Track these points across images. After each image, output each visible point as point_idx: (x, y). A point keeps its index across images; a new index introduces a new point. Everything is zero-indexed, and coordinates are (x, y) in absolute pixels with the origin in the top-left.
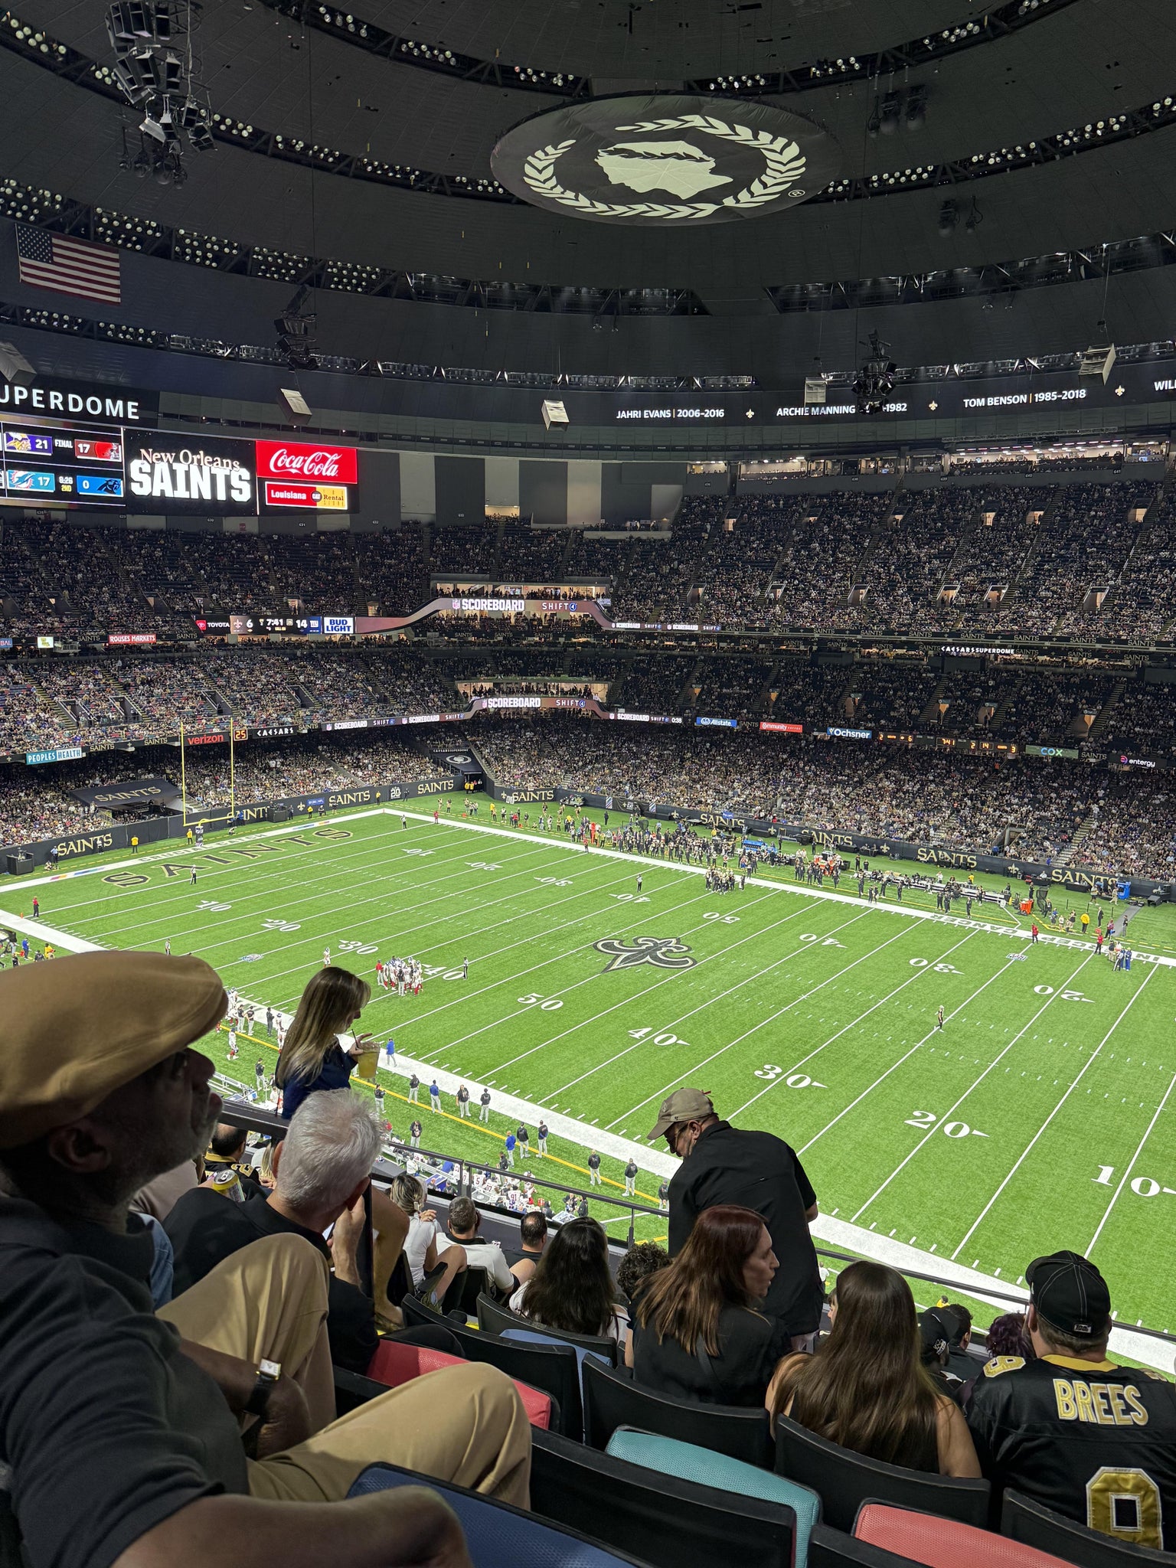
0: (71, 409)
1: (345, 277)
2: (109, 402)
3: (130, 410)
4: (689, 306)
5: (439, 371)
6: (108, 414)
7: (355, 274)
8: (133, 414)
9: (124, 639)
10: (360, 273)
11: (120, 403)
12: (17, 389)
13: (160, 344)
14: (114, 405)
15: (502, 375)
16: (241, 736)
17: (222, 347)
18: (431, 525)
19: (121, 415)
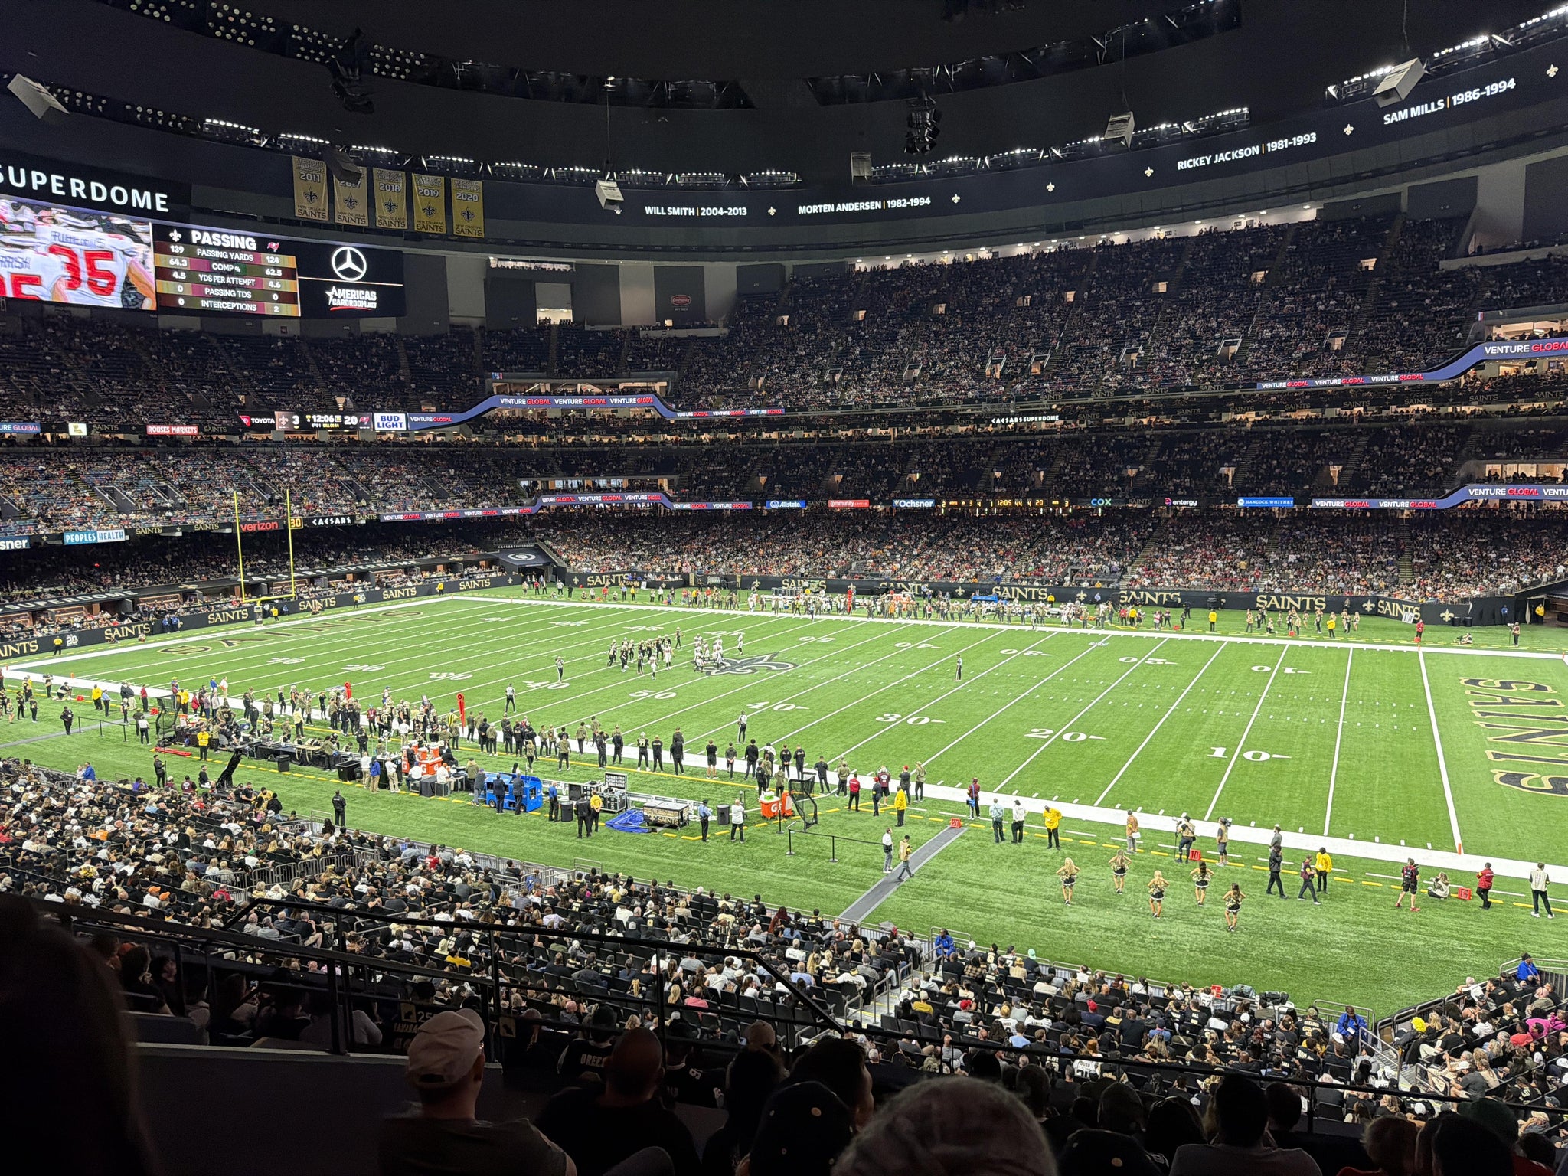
0: (94, 197)
1: (387, 62)
2: (135, 192)
3: (159, 202)
4: (734, 98)
5: (485, 168)
6: (134, 205)
7: (398, 59)
8: (162, 206)
10: (403, 59)
11: (147, 194)
12: (34, 174)
13: (192, 131)
14: (141, 195)
15: (550, 172)
17: (258, 137)
18: (481, 328)
19: (149, 207)
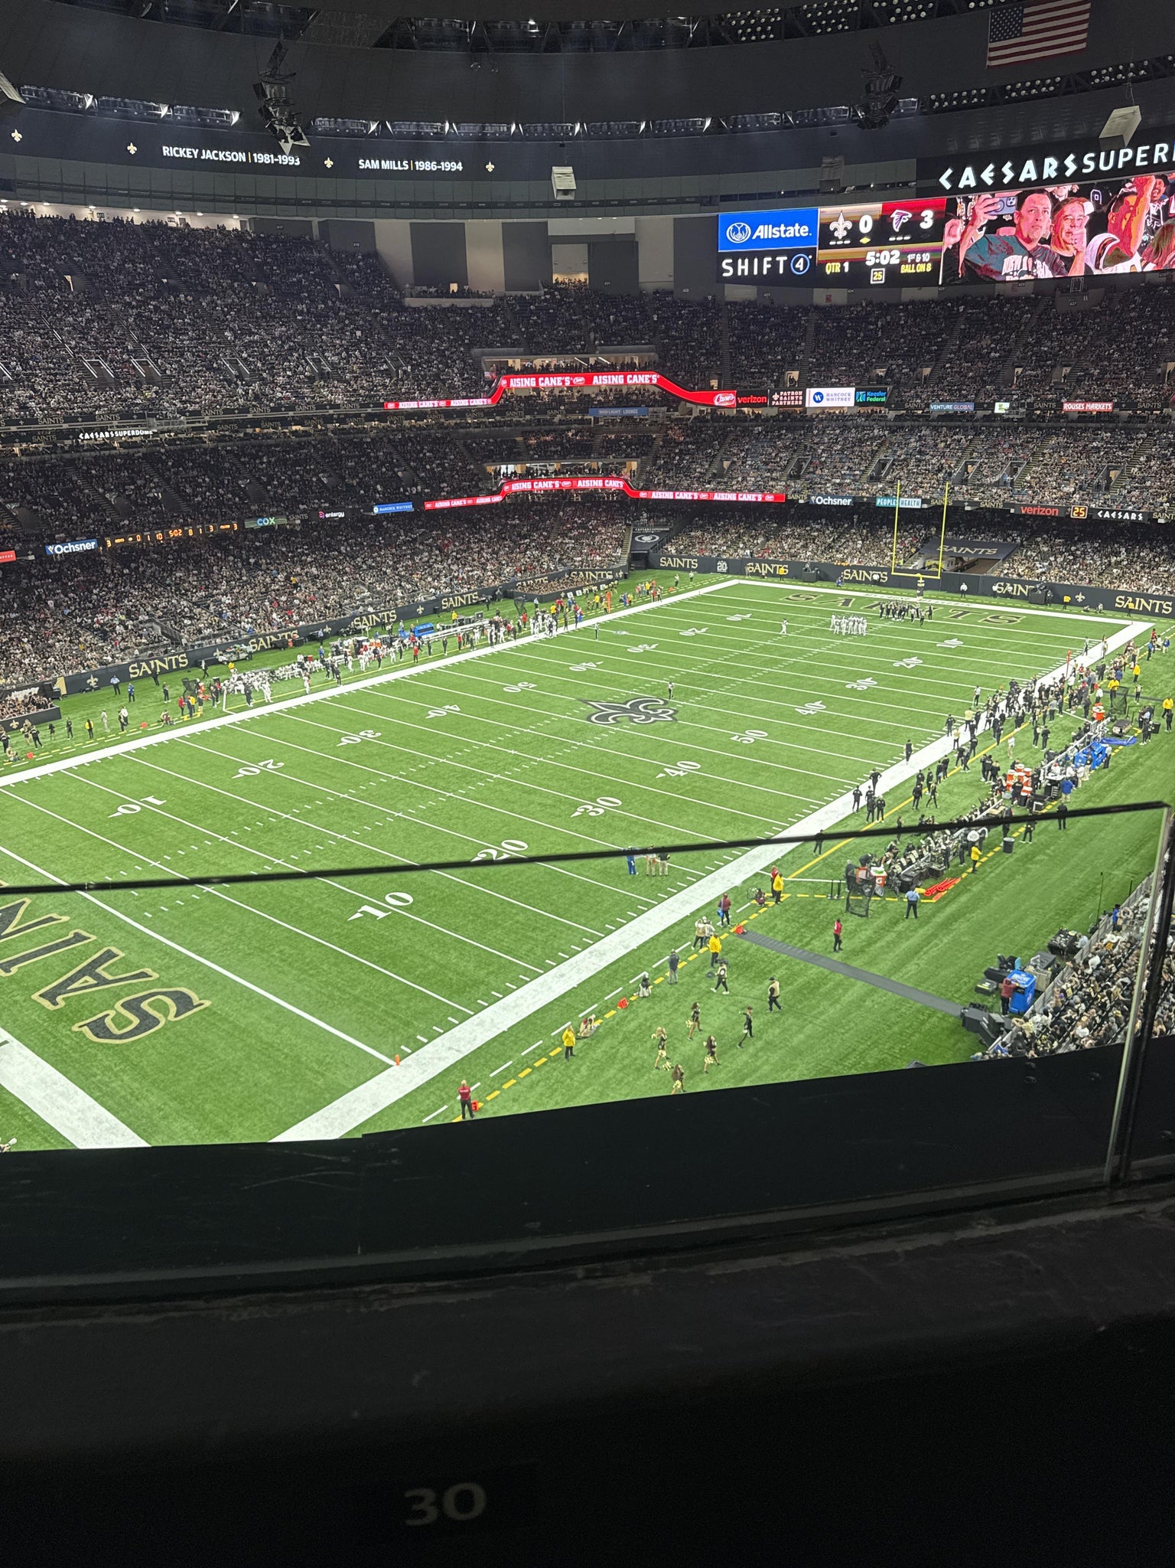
9: (1078, 406)
16: (1079, 514)
